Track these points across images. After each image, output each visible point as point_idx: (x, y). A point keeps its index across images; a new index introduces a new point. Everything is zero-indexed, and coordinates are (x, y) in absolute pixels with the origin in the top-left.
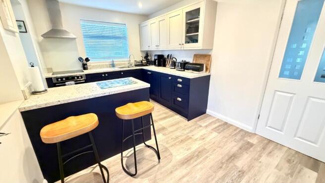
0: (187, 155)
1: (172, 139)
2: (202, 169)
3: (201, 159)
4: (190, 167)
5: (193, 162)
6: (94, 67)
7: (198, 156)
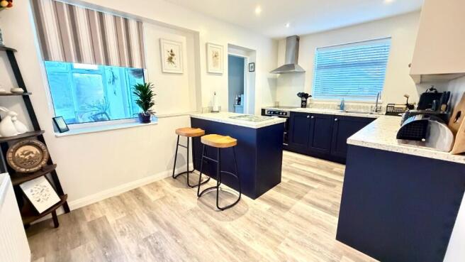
0: (234, 236)
1: (264, 219)
2: (212, 252)
3: (231, 254)
4: (213, 239)
5: (223, 243)
6: (316, 106)
7: (236, 249)
